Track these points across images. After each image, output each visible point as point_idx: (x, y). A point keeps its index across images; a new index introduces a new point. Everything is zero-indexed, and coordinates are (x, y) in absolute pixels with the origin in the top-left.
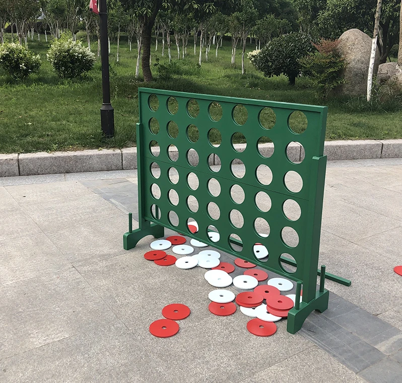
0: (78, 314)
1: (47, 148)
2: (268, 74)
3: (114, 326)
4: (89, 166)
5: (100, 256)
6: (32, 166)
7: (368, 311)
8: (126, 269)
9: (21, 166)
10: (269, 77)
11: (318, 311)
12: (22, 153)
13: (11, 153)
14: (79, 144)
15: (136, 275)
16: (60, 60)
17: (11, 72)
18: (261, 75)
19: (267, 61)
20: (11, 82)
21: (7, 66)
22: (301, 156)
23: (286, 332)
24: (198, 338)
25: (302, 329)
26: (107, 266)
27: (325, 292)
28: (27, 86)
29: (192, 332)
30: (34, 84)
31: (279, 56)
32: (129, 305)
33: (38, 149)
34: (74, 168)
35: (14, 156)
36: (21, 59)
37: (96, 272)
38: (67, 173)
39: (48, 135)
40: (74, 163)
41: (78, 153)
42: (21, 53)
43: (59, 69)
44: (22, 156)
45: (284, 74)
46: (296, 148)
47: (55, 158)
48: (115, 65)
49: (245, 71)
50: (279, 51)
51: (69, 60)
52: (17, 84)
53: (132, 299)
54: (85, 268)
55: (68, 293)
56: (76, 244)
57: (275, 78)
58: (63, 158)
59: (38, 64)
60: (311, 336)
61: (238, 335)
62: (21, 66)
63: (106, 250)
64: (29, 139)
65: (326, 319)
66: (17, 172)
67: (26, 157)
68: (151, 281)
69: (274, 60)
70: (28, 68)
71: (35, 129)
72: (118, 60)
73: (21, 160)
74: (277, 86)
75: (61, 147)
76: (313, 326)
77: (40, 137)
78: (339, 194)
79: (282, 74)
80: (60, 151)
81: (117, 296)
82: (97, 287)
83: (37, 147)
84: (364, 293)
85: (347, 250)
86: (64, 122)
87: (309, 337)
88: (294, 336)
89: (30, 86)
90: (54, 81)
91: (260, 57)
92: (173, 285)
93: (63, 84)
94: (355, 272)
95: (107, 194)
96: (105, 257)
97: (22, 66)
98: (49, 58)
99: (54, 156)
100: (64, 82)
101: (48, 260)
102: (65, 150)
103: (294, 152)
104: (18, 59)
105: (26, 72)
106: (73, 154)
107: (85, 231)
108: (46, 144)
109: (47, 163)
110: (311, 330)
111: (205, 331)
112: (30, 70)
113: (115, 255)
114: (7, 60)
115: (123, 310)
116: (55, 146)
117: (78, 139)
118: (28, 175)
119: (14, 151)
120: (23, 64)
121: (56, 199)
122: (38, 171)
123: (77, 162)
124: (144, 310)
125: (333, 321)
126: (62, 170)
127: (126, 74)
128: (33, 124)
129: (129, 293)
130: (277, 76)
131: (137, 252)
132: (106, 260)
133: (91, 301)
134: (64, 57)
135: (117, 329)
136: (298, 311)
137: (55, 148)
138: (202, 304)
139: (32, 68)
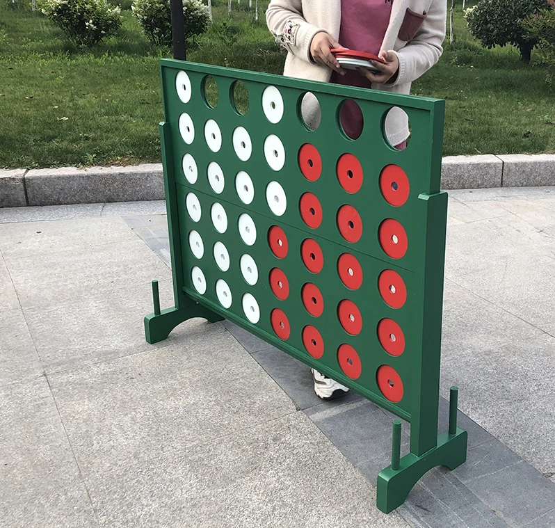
0: (12, 468)
1: (79, 161)
2: (489, 43)
3: (66, 494)
4: (146, 191)
5: (98, 355)
6: (48, 191)
7: (537, 466)
8: (135, 380)
9: (29, 190)
10: (489, 48)
11: (447, 468)
12: (33, 168)
13: (15, 168)
14: (133, 153)
15: (148, 393)
16: (152, 16)
17: (72, 35)
18: (478, 43)
19: (486, 22)
20: (70, 50)
21: (67, 25)
22: (504, 179)
23: (375, 509)
24: (210, 521)
25: (407, 503)
26: (104, 374)
27: (459, 432)
28: (95, 58)
29: (204, 508)
30: (107, 54)
31: (505, 14)
32: (112, 450)
33: (63, 162)
34: (121, 194)
35: (18, 173)
36: (88, 12)
37: (80, 384)
38: (109, 202)
39: (87, 138)
40: (120, 186)
41: (129, 170)
42: (87, 4)
43: (152, 31)
44: (33, 173)
45: (512, 44)
46: (495, 165)
47: (88, 177)
48: (250, 25)
49: (454, 37)
50: (504, 7)
51: (166, 16)
52: (82, 53)
53: (122, 440)
54: (64, 378)
55: (11, 427)
56: (67, 331)
57: (497, 49)
58: (102, 177)
59: (116, 22)
60: (418, 518)
61: (286, 514)
62: (87, 24)
63: (115, 343)
64: (54, 144)
65: (457, 483)
66: (22, 199)
67: (37, 175)
68: (171, 404)
69: (495, 20)
70: (100, 28)
71: (70, 128)
72: (257, 18)
73: (29, 179)
74: (500, 63)
75: (103, 158)
76: (429, 497)
77: (74, 141)
78: (549, 244)
79: (508, 44)
80: (100, 165)
81: (99, 432)
82: (70, 415)
83: (63, 159)
84: (540, 431)
85: (532, 346)
86: (123, 117)
87: (415, 520)
88: (386, 517)
89: (100, 57)
90: (143, 50)
91: (475, 15)
92: (206, 412)
93: (155, 54)
94: (536, 388)
95: (159, 240)
96: (107, 356)
97: (89, 23)
98: (136, 12)
99: (86, 173)
100: (157, 51)
101: (5, 361)
102: (108, 165)
103: (492, 172)
104: (82, 13)
105: (97, 36)
106: (118, 172)
107: (94, 307)
108: (79, 153)
109: (75, 185)
110: (423, 507)
111: (230, 505)
112: (103, 32)
113: (129, 352)
114: (65, 14)
115: (97, 461)
116: (91, 157)
117: (134, 145)
118: (42, 205)
119: (20, 165)
120: (91, 21)
121: (70, 248)
122: (58, 198)
123: (125, 184)
124: (135, 462)
125: (468, 486)
126: (100, 197)
127: (265, 41)
128: (70, 120)
129: (121, 428)
130: (502, 46)
131: (166, 349)
132: (108, 362)
133: (46, 444)
134: (159, 11)
135: (69, 501)
136: (397, 473)
137: (92, 161)
138: (243, 450)
139: (107, 27)
